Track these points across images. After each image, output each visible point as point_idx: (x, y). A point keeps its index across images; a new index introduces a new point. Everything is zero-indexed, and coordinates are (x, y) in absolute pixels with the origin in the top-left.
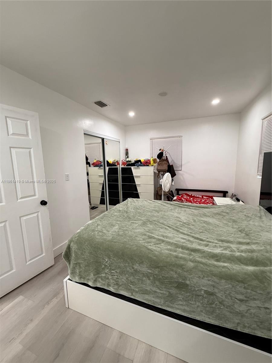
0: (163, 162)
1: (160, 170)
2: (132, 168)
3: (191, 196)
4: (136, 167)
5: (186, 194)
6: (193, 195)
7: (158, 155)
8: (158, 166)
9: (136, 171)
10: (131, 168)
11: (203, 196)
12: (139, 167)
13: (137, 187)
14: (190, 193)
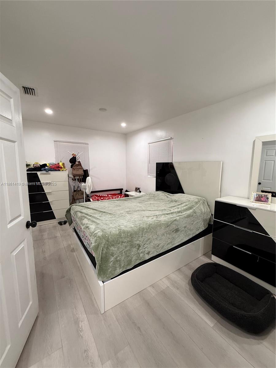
0: (77, 166)
1: (75, 174)
2: (39, 173)
3: (99, 196)
4: (45, 172)
5: (96, 195)
6: (101, 195)
7: (70, 159)
8: (73, 170)
9: (43, 177)
10: (37, 173)
11: (108, 195)
12: (50, 172)
13: (47, 196)
14: (98, 194)
